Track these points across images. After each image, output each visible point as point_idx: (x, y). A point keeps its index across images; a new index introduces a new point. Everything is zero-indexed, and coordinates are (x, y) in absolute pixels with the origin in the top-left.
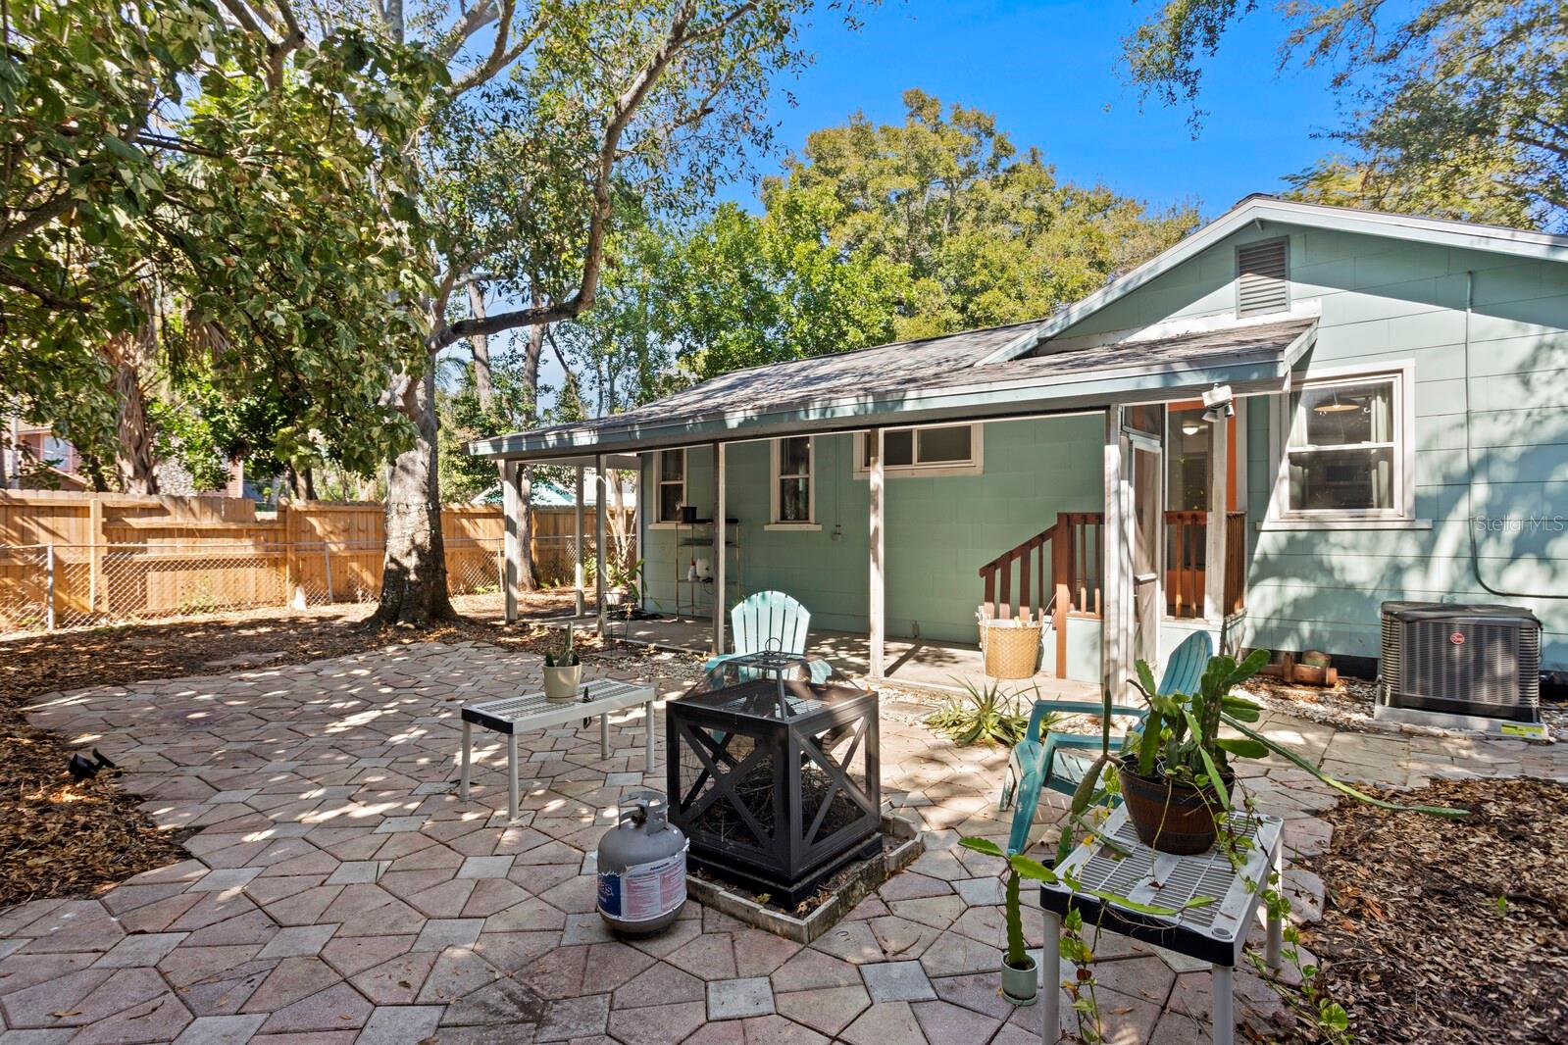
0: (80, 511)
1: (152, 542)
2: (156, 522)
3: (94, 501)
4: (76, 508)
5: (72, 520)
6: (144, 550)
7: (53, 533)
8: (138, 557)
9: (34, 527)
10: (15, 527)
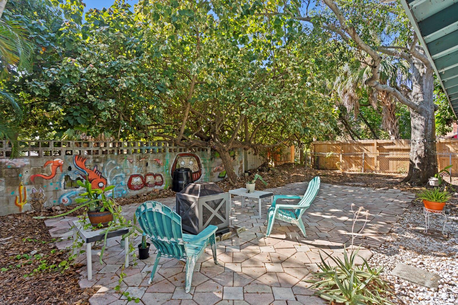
0: (372, 145)
1: (391, 153)
2: (391, 147)
3: (374, 142)
4: (372, 144)
5: (371, 147)
6: (389, 155)
7: (367, 150)
8: (386, 157)
9: (363, 149)
10: (360, 149)
